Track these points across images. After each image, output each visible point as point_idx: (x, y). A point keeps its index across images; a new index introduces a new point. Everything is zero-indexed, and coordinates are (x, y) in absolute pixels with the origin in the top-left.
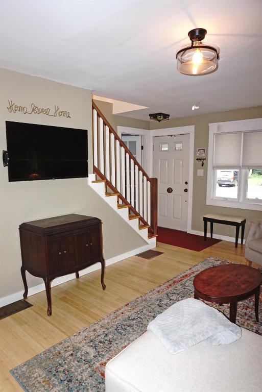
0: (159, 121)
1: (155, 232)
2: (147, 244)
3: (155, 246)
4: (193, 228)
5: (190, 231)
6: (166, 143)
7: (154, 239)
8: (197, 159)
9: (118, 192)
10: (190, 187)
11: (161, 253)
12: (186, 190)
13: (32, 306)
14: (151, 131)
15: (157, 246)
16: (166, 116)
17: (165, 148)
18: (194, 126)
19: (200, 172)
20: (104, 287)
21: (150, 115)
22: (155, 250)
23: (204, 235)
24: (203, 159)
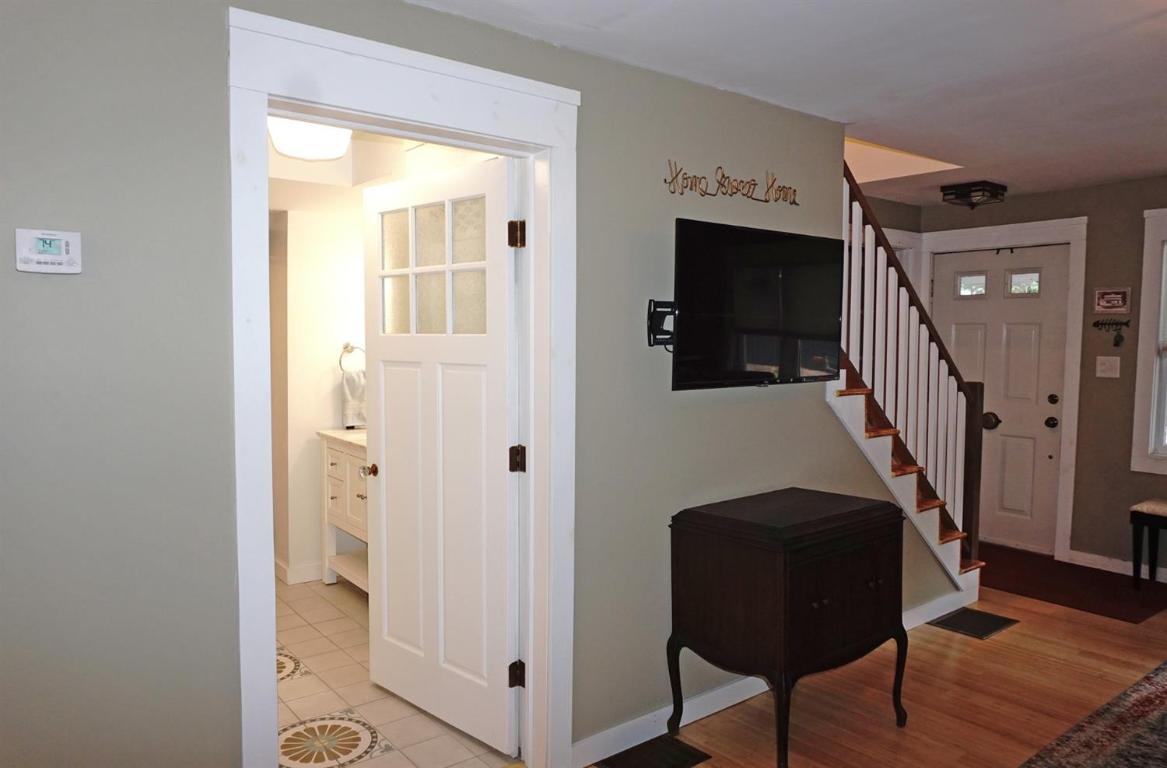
0: (973, 206)
1: (974, 552)
2: (957, 588)
3: (975, 598)
4: (1076, 543)
5: (1063, 553)
6: (979, 273)
7: (974, 575)
8: (1096, 324)
10: (1069, 413)
12: (1052, 423)
13: (710, 757)
14: (926, 236)
15: (979, 599)
16: (995, 190)
17: (971, 287)
18: (1085, 219)
19: (1109, 366)
20: (902, 719)
21: (944, 189)
22: (976, 608)
23: (1130, 573)
24: (1117, 324)
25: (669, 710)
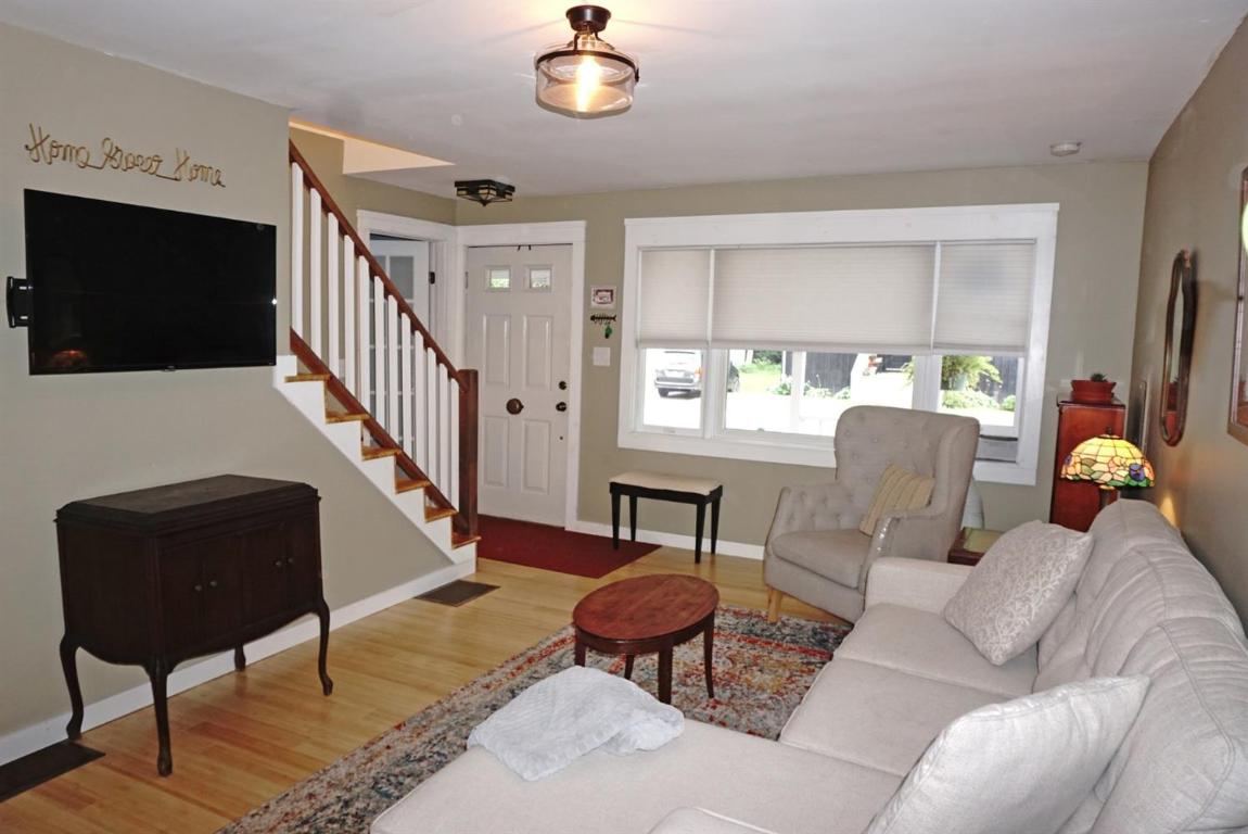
0: (485, 203)
1: (474, 527)
2: (449, 562)
3: (473, 569)
4: (584, 513)
5: (573, 524)
6: (506, 267)
7: (469, 550)
8: (593, 318)
9: (361, 410)
10: (574, 397)
11: (492, 588)
12: (561, 407)
13: (104, 755)
14: (460, 229)
15: (478, 570)
16: (505, 191)
17: (501, 281)
18: (582, 224)
19: (602, 356)
20: (328, 687)
21: (458, 184)
22: (473, 580)
23: (610, 534)
24: (608, 318)
25: (68, 716)
